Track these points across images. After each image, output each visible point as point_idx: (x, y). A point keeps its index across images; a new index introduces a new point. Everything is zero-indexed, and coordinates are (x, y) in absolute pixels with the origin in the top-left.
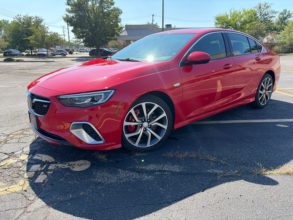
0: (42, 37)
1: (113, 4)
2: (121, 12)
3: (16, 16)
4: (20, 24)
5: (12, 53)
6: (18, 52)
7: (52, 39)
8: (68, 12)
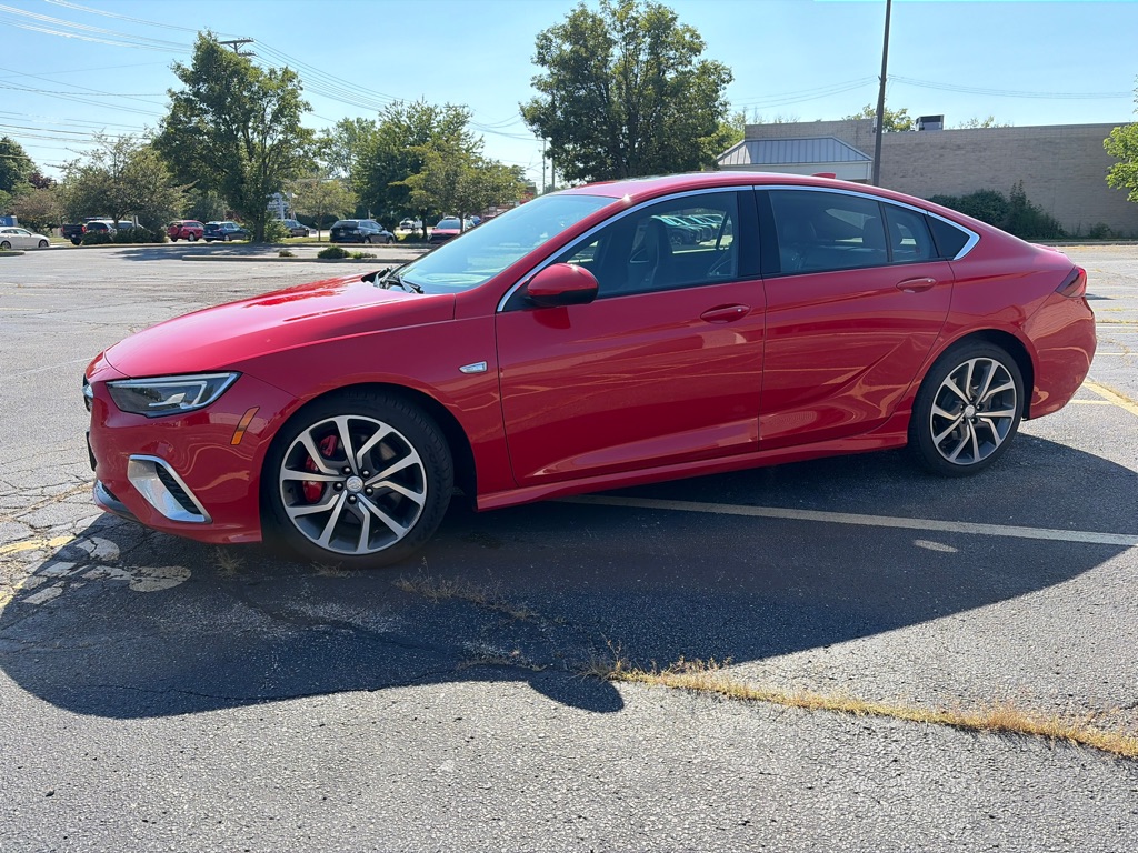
0: (447, 176)
1: (696, 50)
2: (727, 78)
3: (388, 106)
4: (395, 132)
5: (355, 232)
6: (376, 228)
7: (479, 183)
8: (539, 88)
